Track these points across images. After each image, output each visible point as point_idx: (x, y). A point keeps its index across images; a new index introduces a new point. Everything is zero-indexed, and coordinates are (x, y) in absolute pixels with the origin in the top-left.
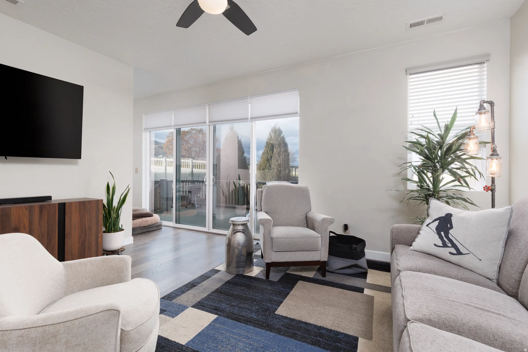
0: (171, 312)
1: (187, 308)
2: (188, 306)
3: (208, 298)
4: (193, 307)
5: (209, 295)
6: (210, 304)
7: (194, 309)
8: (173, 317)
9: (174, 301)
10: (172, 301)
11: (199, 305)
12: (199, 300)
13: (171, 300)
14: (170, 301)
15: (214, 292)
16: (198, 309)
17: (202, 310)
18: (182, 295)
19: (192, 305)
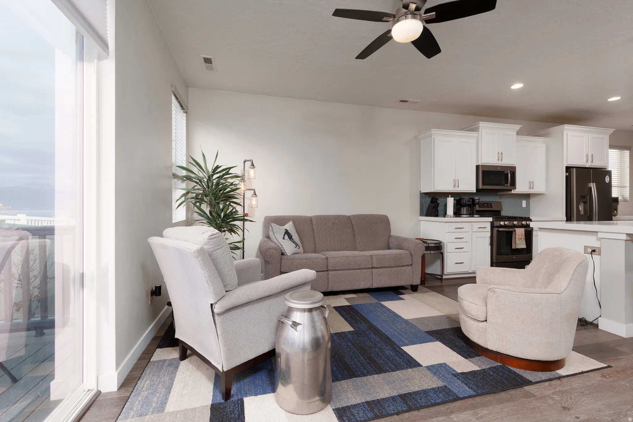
0: (447, 370)
1: (428, 367)
2: (425, 368)
3: (397, 367)
4: (419, 365)
5: (393, 371)
6: (401, 360)
7: (420, 363)
8: (445, 364)
9: (440, 384)
10: (444, 384)
11: (413, 364)
12: (410, 370)
13: (445, 386)
14: (447, 385)
15: (385, 372)
16: (416, 361)
17: (413, 358)
18: (429, 388)
19: (420, 367)
